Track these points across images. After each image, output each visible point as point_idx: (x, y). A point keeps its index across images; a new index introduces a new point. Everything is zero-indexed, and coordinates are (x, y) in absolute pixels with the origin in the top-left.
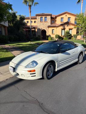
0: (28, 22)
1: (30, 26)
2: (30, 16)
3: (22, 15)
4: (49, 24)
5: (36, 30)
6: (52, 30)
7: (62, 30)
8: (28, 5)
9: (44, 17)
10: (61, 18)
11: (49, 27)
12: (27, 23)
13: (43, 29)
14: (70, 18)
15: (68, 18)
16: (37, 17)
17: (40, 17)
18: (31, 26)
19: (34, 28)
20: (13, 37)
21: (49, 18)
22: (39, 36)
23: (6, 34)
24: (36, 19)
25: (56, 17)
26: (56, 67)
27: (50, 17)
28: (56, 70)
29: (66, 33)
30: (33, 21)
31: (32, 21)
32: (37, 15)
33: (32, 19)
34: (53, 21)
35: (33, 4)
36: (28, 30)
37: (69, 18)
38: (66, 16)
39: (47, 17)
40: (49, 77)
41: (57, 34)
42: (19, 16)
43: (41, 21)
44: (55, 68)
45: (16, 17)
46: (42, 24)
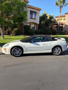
2: (59, 15)
3: (51, 15)
5: (64, 26)
12: (58, 20)
18: (59, 23)
19: (62, 24)
22: (65, 31)
23: (37, 29)
24: (65, 17)
30: (63, 18)
32: (66, 14)
33: (61, 17)
35: (64, 5)
45: (47, 17)
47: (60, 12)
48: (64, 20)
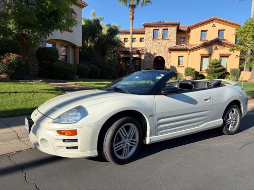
0: (126, 40)
1: (129, 48)
2: (131, 29)
3: (113, 24)
4: (173, 44)
5: (143, 57)
6: (179, 57)
7: (203, 57)
8: (128, 5)
9: (161, 30)
10: (202, 31)
11: (171, 50)
12: (125, 42)
13: (158, 55)
14: (224, 30)
15: (219, 30)
16: (147, 29)
17: (152, 29)
18: (133, 48)
19: (138, 52)
20: (89, 68)
21: (172, 31)
23: (75, 60)
24: (143, 33)
25: (189, 30)
26: (148, 133)
27: (176, 28)
28: (148, 142)
29: (213, 64)
30: (138, 37)
31: (135, 38)
32: (146, 26)
33: (135, 33)
34: (181, 38)
35: (140, 4)
36: (126, 56)
37: (221, 31)
38: (214, 26)
39: (169, 28)
40: (122, 157)
41: (189, 66)
42: (107, 25)
43: (154, 37)
44: (143, 135)
45: (101, 28)
46: (156, 43)
47: (131, 21)
48: (141, 41)
